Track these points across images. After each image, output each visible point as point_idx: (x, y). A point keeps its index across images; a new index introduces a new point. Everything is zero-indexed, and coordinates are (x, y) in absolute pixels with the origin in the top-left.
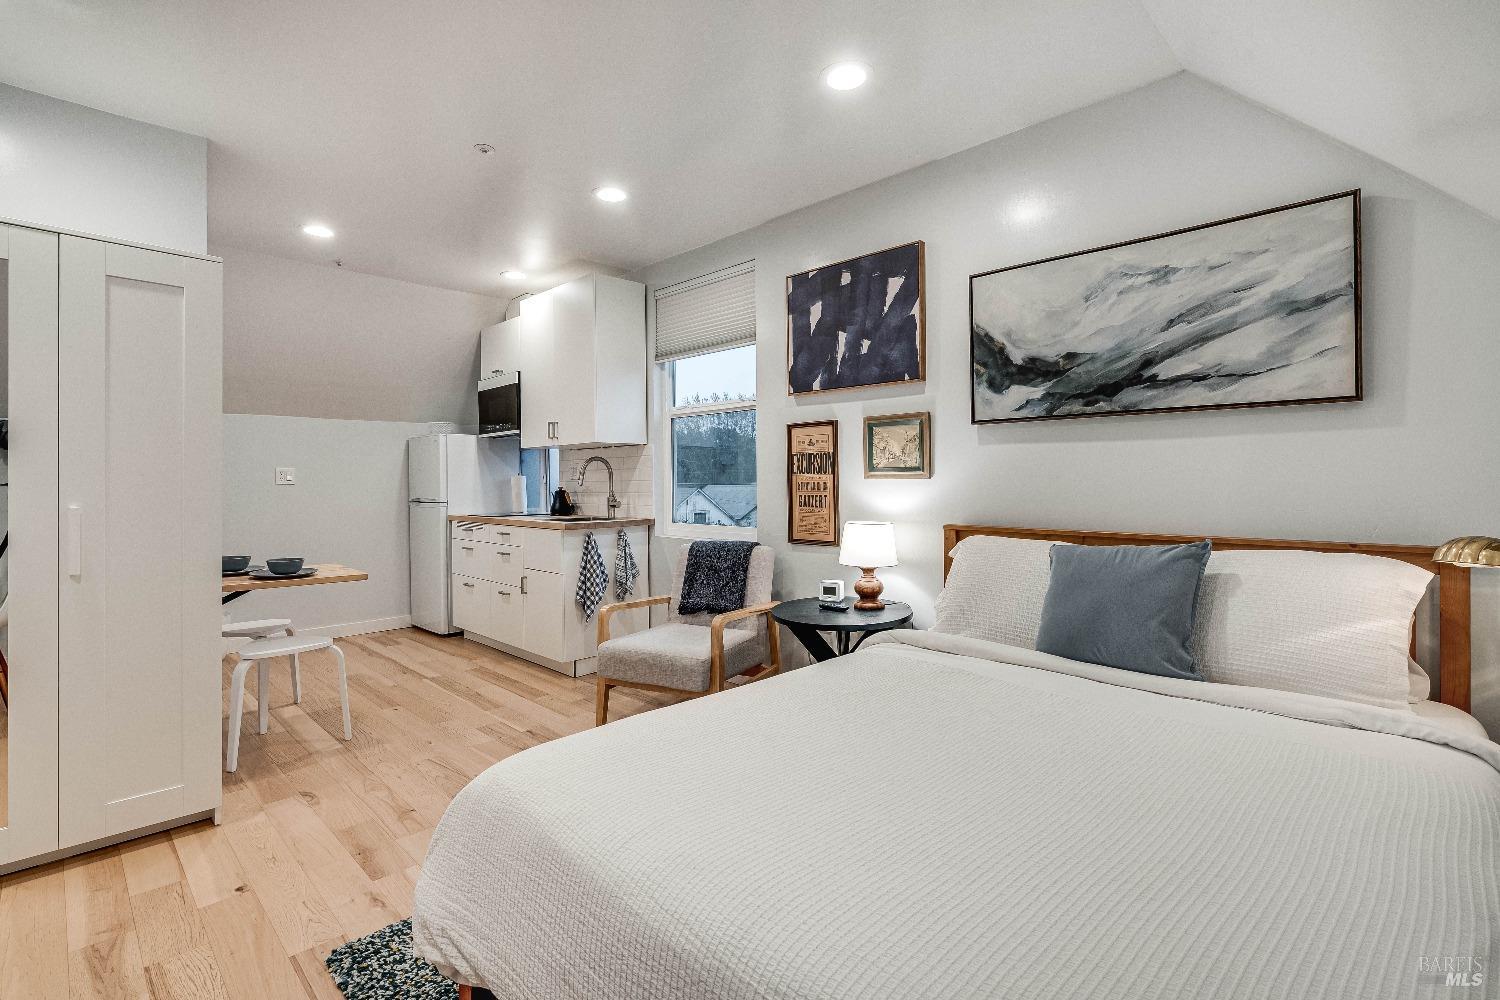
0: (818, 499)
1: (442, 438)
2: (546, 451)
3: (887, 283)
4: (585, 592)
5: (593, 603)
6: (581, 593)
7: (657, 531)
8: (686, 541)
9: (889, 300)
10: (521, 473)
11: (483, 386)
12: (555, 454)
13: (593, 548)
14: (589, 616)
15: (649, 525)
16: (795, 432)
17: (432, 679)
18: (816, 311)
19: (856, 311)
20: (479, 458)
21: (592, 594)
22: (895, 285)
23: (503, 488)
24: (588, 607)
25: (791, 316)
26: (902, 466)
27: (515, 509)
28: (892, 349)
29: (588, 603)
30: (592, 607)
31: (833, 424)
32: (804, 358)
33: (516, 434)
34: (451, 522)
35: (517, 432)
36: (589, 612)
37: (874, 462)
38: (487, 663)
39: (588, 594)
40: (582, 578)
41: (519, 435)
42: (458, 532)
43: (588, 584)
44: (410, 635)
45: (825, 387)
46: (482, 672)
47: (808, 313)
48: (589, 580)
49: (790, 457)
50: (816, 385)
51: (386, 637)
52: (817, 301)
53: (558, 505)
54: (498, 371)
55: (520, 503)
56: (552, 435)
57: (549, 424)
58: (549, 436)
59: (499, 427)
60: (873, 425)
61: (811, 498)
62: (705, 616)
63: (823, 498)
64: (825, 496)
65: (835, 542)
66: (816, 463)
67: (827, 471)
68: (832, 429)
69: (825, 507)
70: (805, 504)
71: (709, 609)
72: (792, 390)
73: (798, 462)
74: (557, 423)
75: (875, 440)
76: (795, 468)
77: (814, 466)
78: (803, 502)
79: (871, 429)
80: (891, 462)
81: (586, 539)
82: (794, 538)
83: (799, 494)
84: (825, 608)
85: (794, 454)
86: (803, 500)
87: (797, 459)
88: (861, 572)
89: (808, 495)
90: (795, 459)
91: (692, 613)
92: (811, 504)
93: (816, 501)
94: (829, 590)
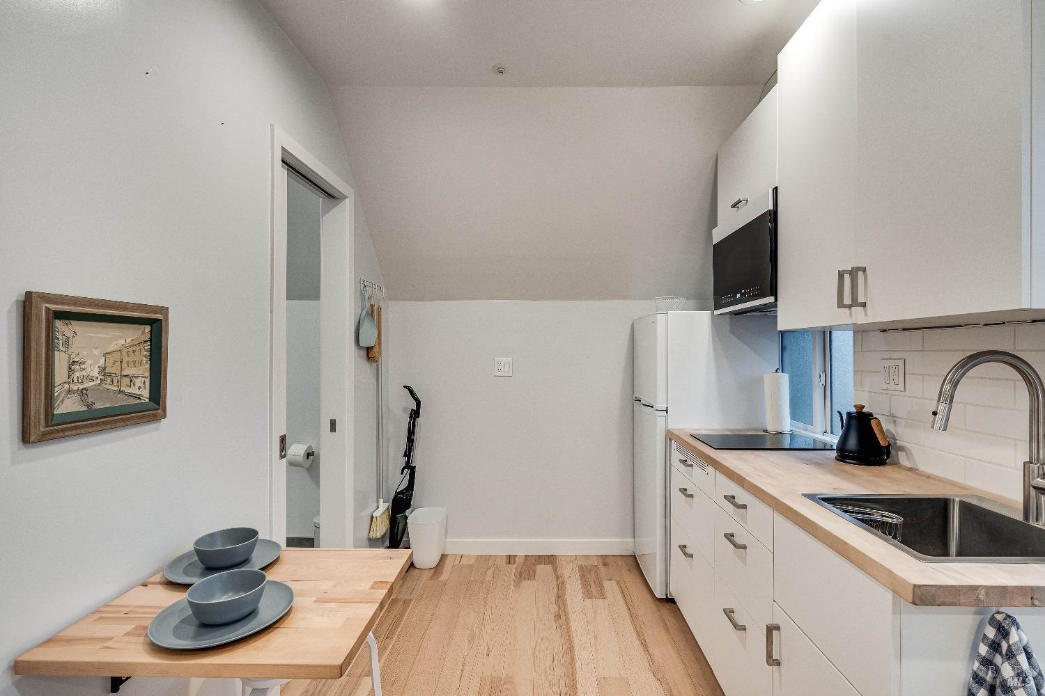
1: (660, 318)
2: (826, 335)
10: (782, 368)
11: (718, 233)
12: (843, 343)
23: (751, 390)
27: (768, 426)
34: (670, 440)
35: (771, 299)
41: (774, 305)
51: (596, 573)
53: (852, 443)
54: (739, 201)
55: (778, 417)
56: (847, 300)
57: (841, 275)
58: (841, 305)
59: (745, 293)
74: (864, 270)
81: (990, 632)
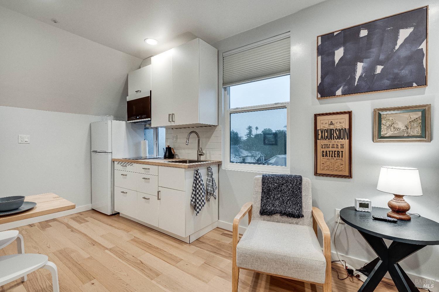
0: (336, 153)
1: (109, 122)
2: (157, 130)
3: (398, 32)
4: (196, 200)
5: (200, 205)
6: (194, 200)
7: (223, 167)
8: (259, 174)
9: (400, 42)
11: (129, 99)
13: (200, 177)
14: (198, 212)
15: (219, 164)
16: (319, 118)
17: (110, 250)
18: (339, 53)
19: (372, 50)
20: (127, 132)
21: (200, 201)
22: (404, 34)
23: (137, 146)
24: (198, 208)
25: (320, 57)
26: (406, 135)
27: (143, 155)
28: (402, 70)
29: (198, 205)
30: (200, 207)
31: (350, 113)
32: (328, 80)
33: (149, 121)
34: (114, 162)
35: (149, 119)
36: (198, 210)
37: (382, 133)
38: (137, 233)
39: (198, 201)
40: (194, 193)
41: (150, 121)
42: (117, 166)
43: (198, 196)
44: (92, 215)
45: (344, 93)
46: (135, 240)
47: (334, 54)
48: (198, 193)
49: (316, 131)
50: (339, 92)
51: (79, 218)
52: (340, 47)
53: (167, 154)
54: (139, 91)
55: (145, 153)
56: (171, 120)
57: (169, 115)
58: (169, 121)
59: (140, 117)
60: (382, 113)
61: (331, 152)
62: (278, 217)
63: (341, 153)
64: (342, 152)
65: (350, 176)
66: (335, 134)
67: (344, 138)
68: (347, 116)
69: (342, 157)
70: (326, 155)
71: (282, 214)
72: (319, 96)
73: (322, 134)
74: (174, 114)
75: (383, 122)
76: (320, 137)
77: (334, 135)
78: (325, 154)
79: (380, 115)
80: (396, 133)
81: (196, 172)
82: (318, 173)
83: (322, 150)
84: (376, 219)
85: (319, 130)
86: (325, 153)
87: (322, 132)
88: (394, 196)
89: (329, 151)
90: (320, 132)
91: (269, 215)
92: (331, 155)
93: (335, 154)
94: (364, 205)
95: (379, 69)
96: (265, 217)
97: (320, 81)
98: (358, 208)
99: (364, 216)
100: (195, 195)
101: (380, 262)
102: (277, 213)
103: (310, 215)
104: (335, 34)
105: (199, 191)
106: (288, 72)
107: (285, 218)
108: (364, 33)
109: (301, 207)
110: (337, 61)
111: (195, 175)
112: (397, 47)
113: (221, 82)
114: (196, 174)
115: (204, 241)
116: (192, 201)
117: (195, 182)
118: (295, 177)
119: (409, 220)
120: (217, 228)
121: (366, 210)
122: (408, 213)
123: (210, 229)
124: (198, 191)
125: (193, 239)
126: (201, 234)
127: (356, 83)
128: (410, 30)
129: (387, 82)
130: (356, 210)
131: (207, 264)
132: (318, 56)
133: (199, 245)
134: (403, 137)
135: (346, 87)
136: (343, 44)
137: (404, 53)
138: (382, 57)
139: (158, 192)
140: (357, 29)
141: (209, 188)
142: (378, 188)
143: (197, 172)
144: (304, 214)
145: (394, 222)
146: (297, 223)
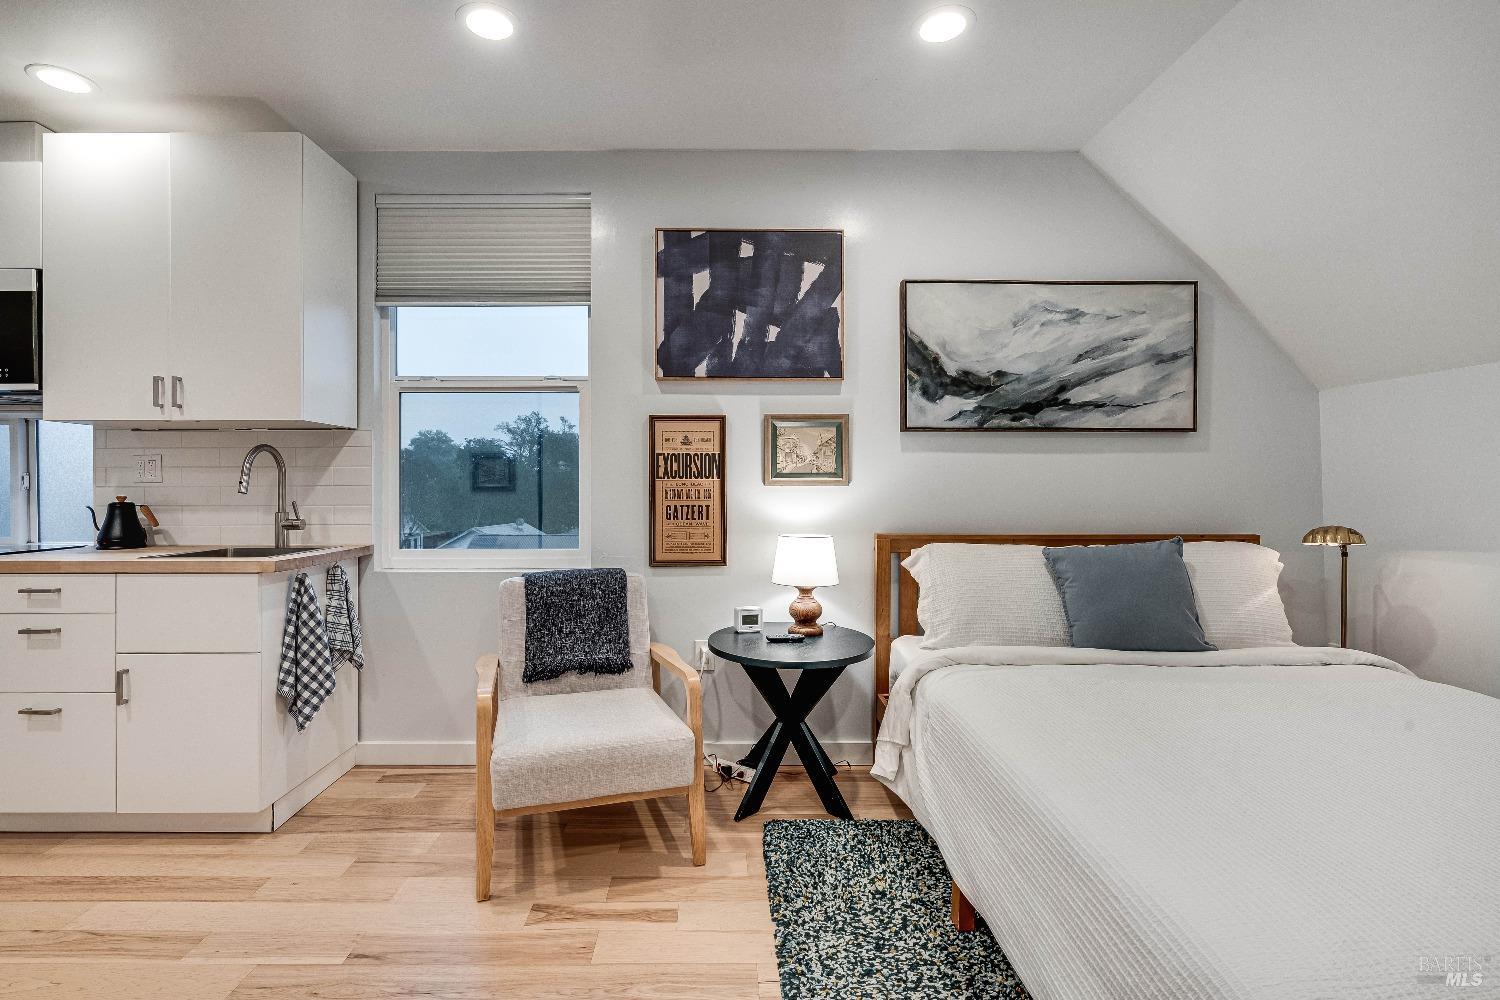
0: (696, 509)
3: (802, 268)
4: (297, 678)
5: (315, 693)
6: (290, 680)
7: (377, 564)
9: (805, 286)
13: (311, 599)
14: (308, 718)
15: (363, 557)
16: (659, 426)
18: (701, 282)
19: (760, 290)
21: (314, 678)
22: (811, 272)
24: (307, 702)
25: (661, 281)
26: (815, 471)
28: (809, 341)
29: (306, 695)
30: (315, 700)
31: (722, 419)
32: (680, 338)
36: (307, 710)
37: (778, 466)
39: (306, 679)
40: (291, 654)
43: (305, 663)
45: (712, 375)
47: (690, 280)
48: (305, 655)
49: (653, 458)
50: (701, 370)
52: (703, 268)
56: (162, 401)
57: (157, 380)
58: (155, 403)
60: (779, 424)
61: (685, 509)
62: (572, 678)
63: (704, 508)
64: (708, 507)
65: (723, 562)
66: (693, 465)
67: (711, 475)
68: (716, 425)
69: (707, 518)
70: (676, 517)
71: (583, 668)
72: (661, 373)
73: (666, 463)
74: (180, 380)
75: (780, 442)
76: (661, 471)
77: (691, 469)
78: (673, 514)
79: (775, 428)
80: (799, 467)
81: (296, 585)
82: (657, 559)
83: (666, 503)
84: (773, 641)
85: (660, 454)
86: (672, 512)
87: (666, 460)
88: (798, 593)
89: (682, 506)
90: (661, 462)
91: (549, 678)
92: (685, 517)
93: (693, 512)
94: (750, 619)
95: (773, 332)
96: (540, 686)
97: (661, 338)
98: (742, 628)
99: (752, 640)
100: (296, 662)
101: (780, 725)
102: (568, 669)
103: (647, 660)
104: (694, 235)
105: (312, 646)
106: (585, 297)
107: (590, 678)
108: (747, 250)
109: (627, 644)
110: (696, 300)
111: (294, 595)
112: (800, 296)
113: (370, 287)
114: (298, 592)
115: (324, 812)
116: (283, 682)
117: (294, 618)
118: (609, 572)
119: (820, 634)
120: (357, 767)
121: (756, 628)
122: (819, 621)
123: (334, 773)
124: (305, 647)
125: (283, 815)
126: (309, 794)
127: (734, 355)
128: (820, 268)
129: (785, 363)
130: (737, 633)
131: (365, 862)
132: (657, 276)
133: (313, 827)
134: (811, 475)
135: (716, 360)
136: (709, 262)
137: (811, 311)
138: (777, 309)
139: (119, 676)
140: (734, 237)
141: (339, 636)
142: (776, 579)
143: (301, 582)
144: (633, 659)
145: (800, 641)
146: (618, 686)
